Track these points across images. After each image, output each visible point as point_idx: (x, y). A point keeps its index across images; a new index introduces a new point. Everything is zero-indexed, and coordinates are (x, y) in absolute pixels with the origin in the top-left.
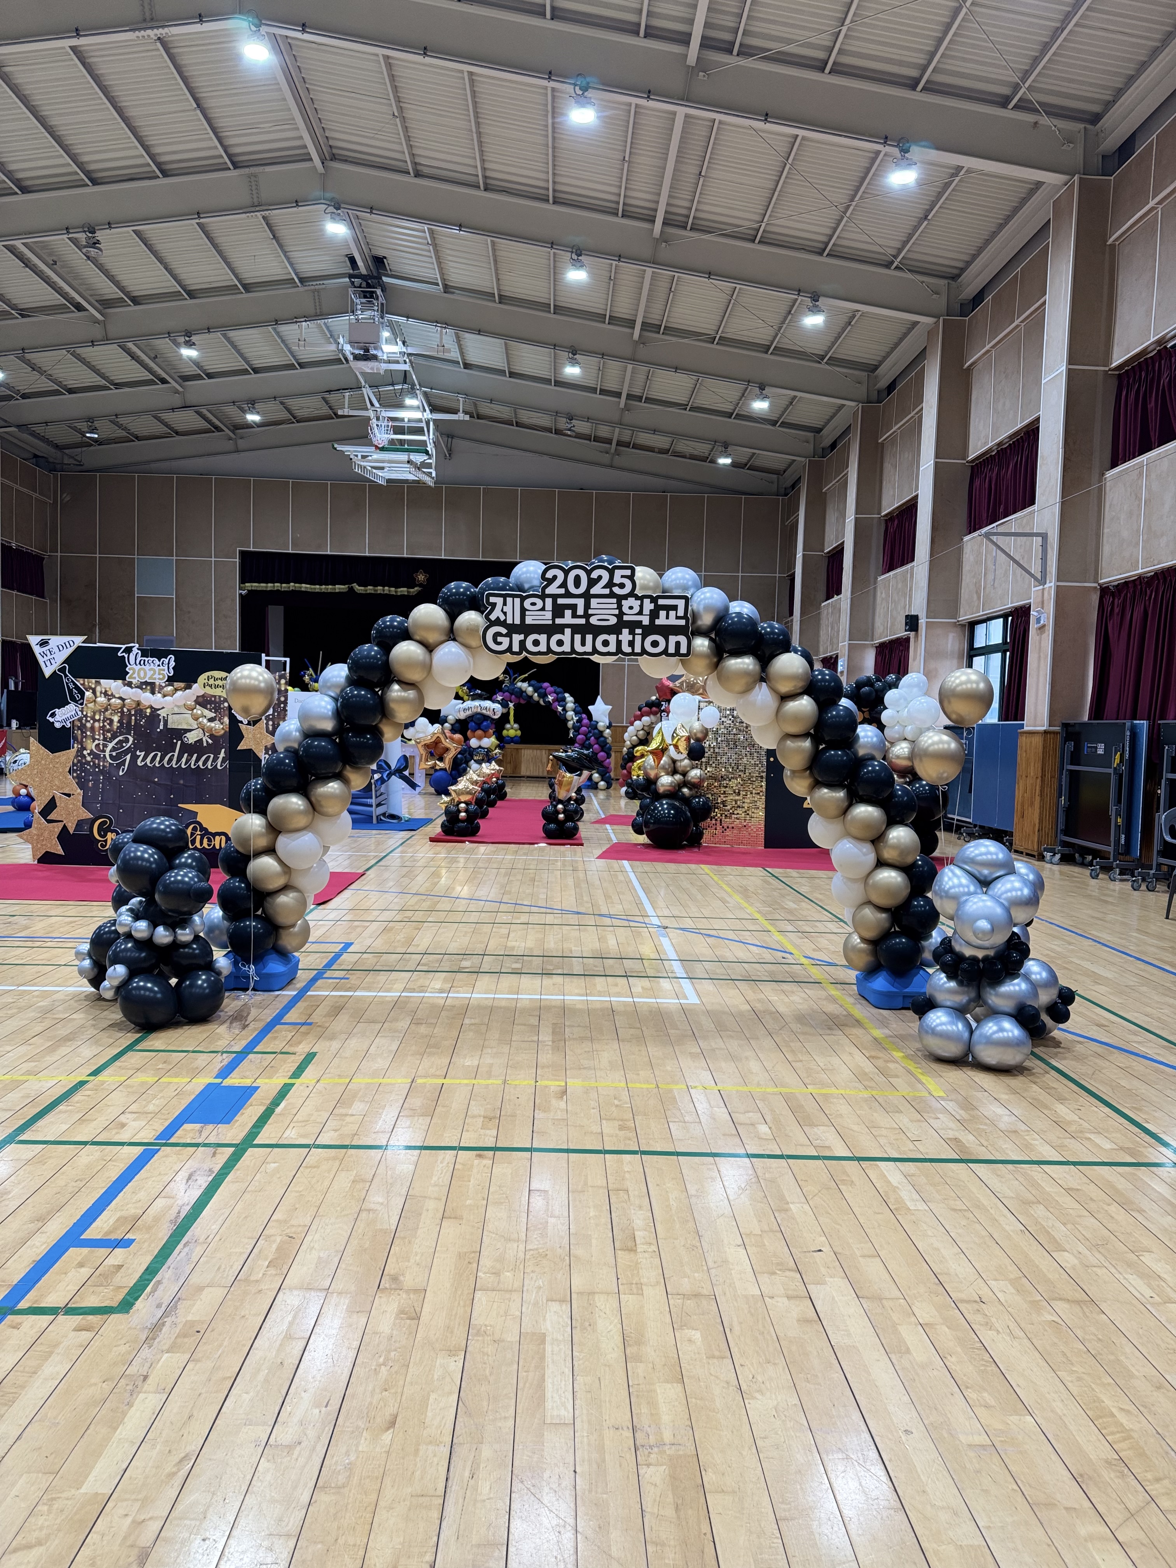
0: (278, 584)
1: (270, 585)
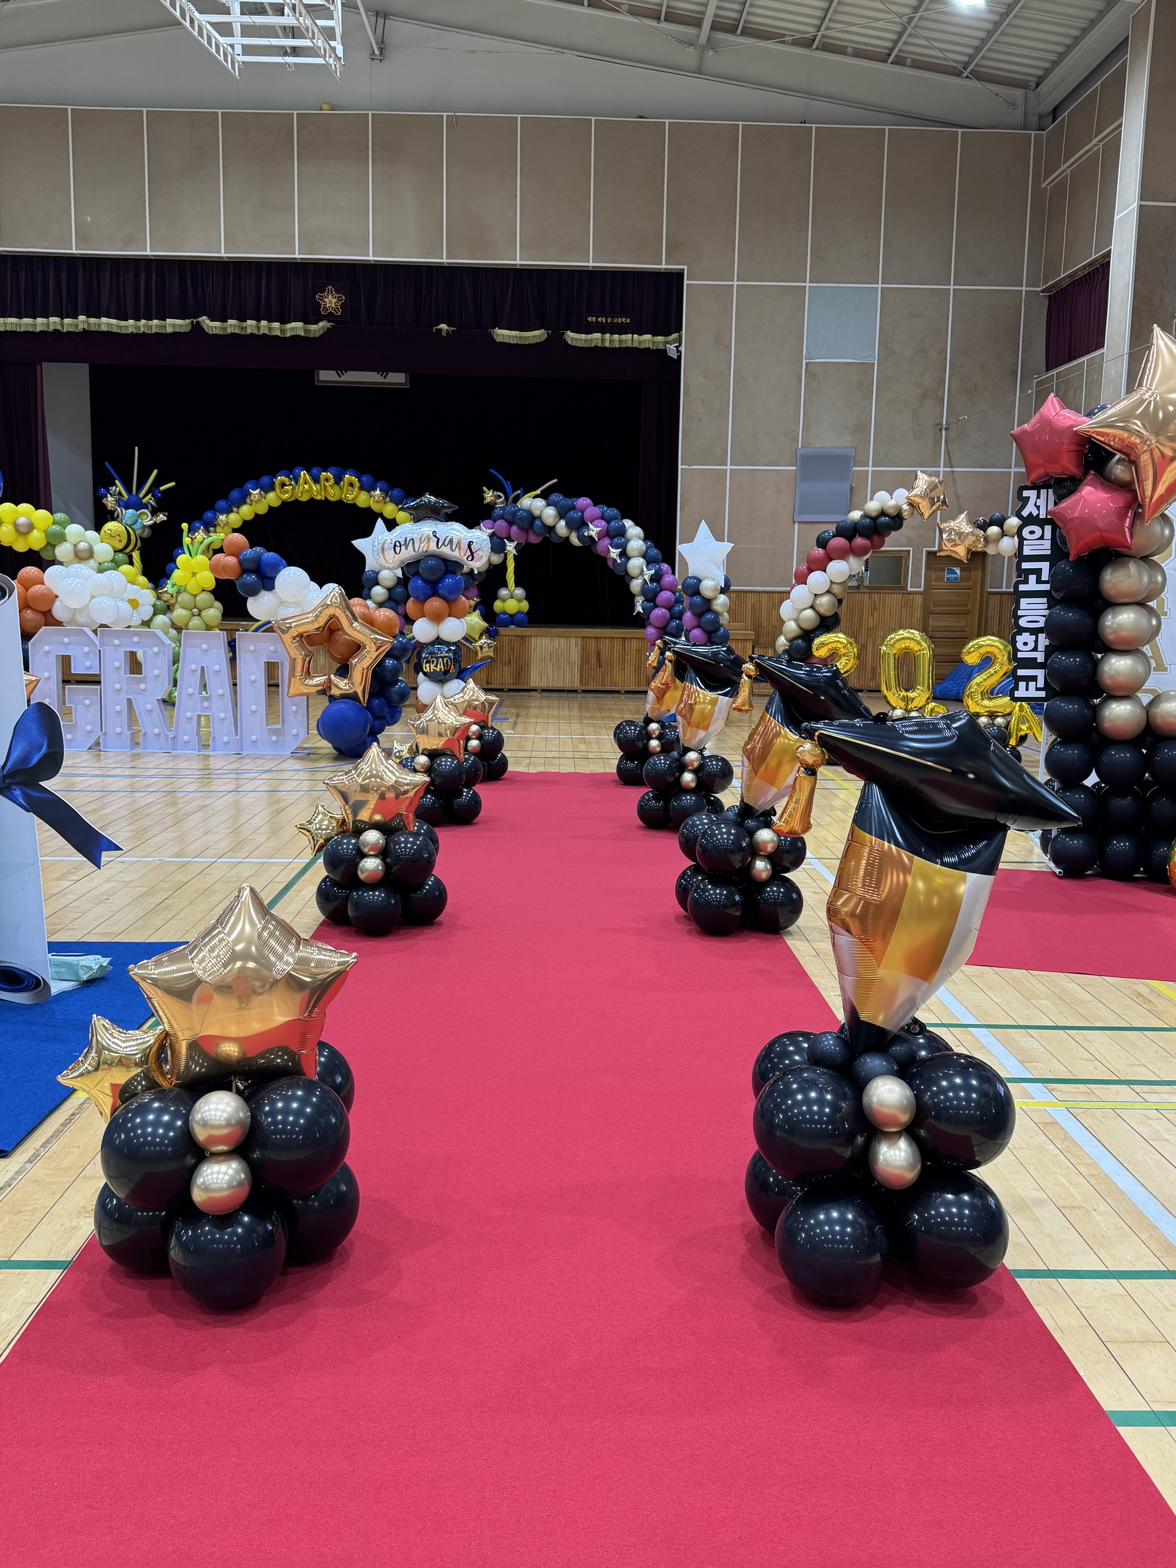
0: (56, 319)
1: (40, 320)
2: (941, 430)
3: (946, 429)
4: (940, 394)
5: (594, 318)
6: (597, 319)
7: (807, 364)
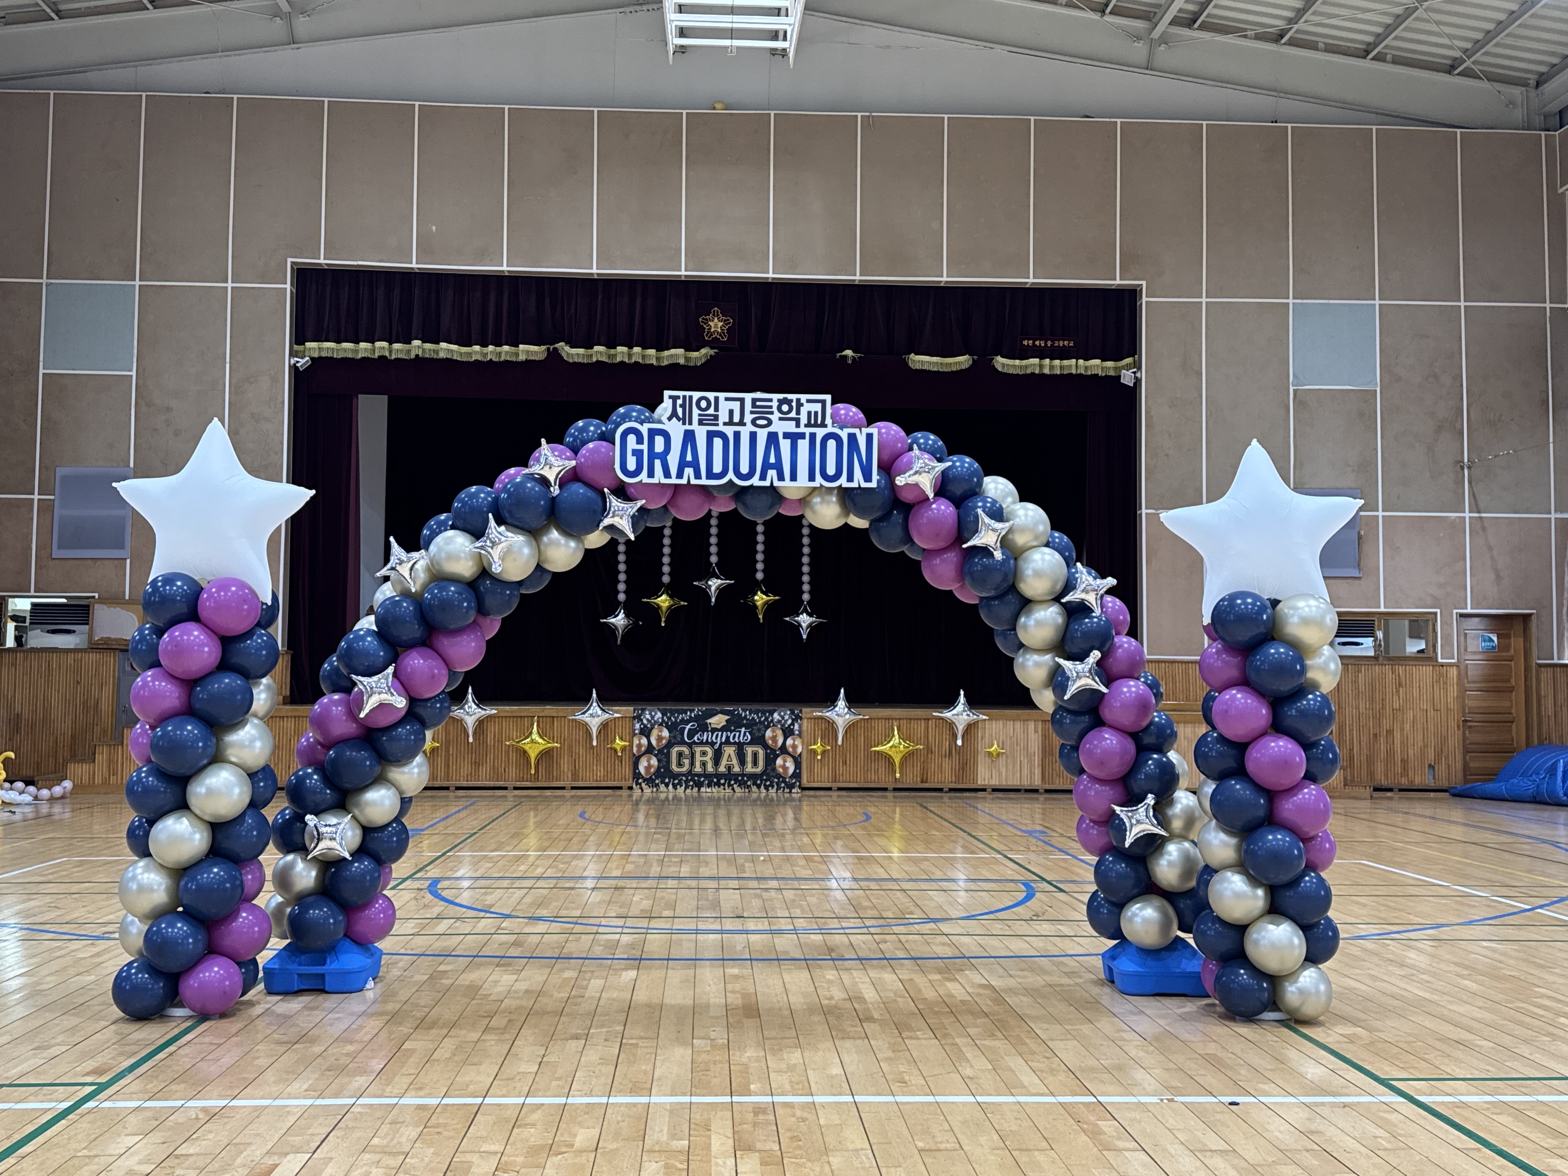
0: (385, 344)
1: (363, 345)
2: (1462, 468)
3: (1469, 468)
4: (1458, 426)
5: (1031, 342)
6: (1034, 343)
7: (1295, 391)
